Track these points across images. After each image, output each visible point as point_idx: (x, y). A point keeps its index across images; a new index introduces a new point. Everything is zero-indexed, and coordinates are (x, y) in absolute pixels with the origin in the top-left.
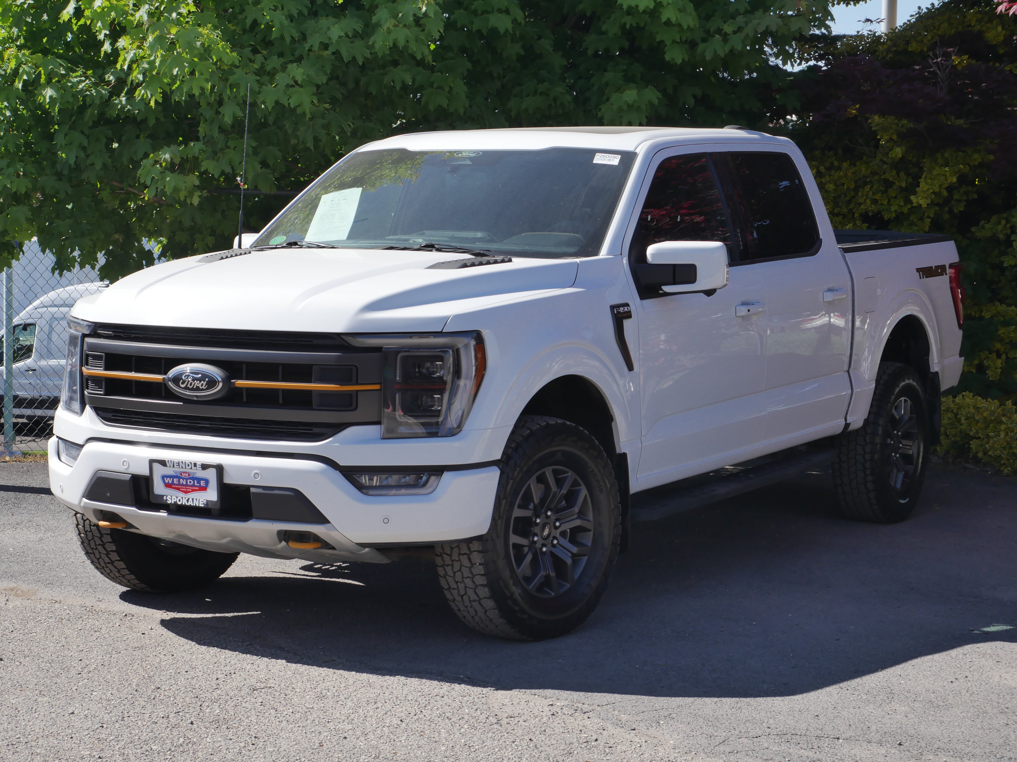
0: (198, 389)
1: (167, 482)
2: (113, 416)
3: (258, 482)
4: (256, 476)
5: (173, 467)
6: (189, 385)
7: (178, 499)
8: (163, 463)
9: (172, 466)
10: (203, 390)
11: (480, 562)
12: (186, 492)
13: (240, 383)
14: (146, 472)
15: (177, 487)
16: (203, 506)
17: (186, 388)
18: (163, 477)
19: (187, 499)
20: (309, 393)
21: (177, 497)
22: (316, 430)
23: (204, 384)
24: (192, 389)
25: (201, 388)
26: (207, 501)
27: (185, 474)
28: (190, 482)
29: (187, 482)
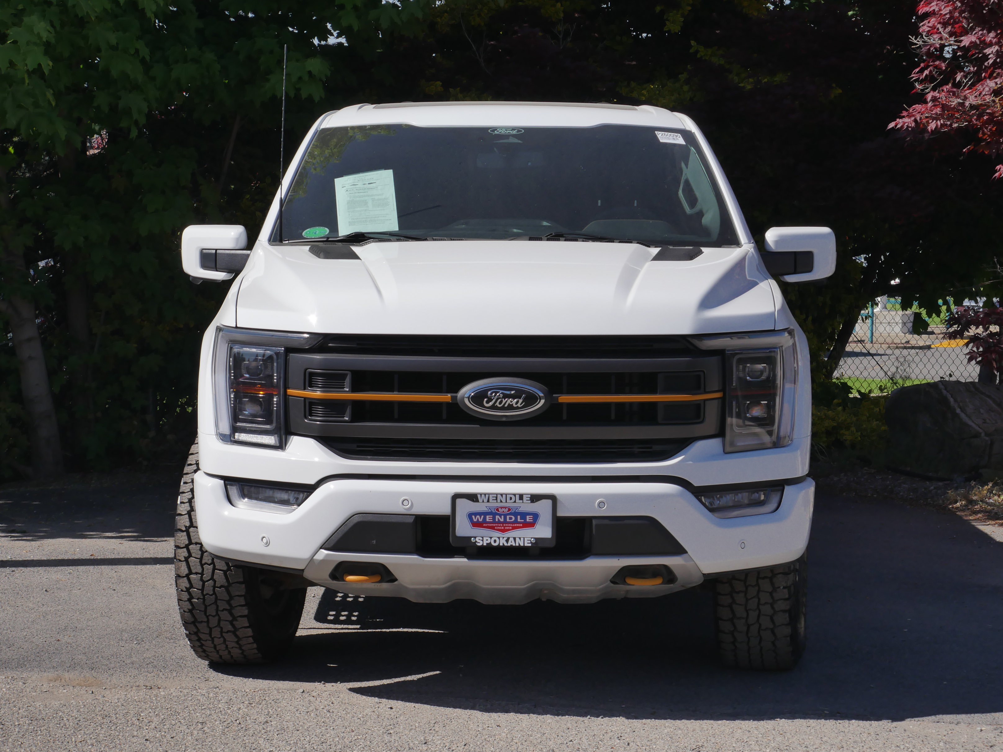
0: (511, 407)
1: (475, 520)
2: (358, 447)
3: (604, 512)
4: (601, 505)
5: (488, 501)
6: (497, 404)
7: (493, 539)
8: (473, 497)
9: (486, 500)
10: (518, 408)
11: (785, 585)
12: (503, 531)
13: (564, 399)
14: (446, 510)
15: (490, 525)
16: (530, 545)
17: (494, 407)
18: (470, 516)
19: (505, 539)
20: (653, 405)
21: (491, 538)
22: (657, 448)
23: (521, 401)
24: (503, 408)
25: (515, 406)
26: (536, 539)
27: (503, 509)
28: (511, 518)
29: (505, 518)
